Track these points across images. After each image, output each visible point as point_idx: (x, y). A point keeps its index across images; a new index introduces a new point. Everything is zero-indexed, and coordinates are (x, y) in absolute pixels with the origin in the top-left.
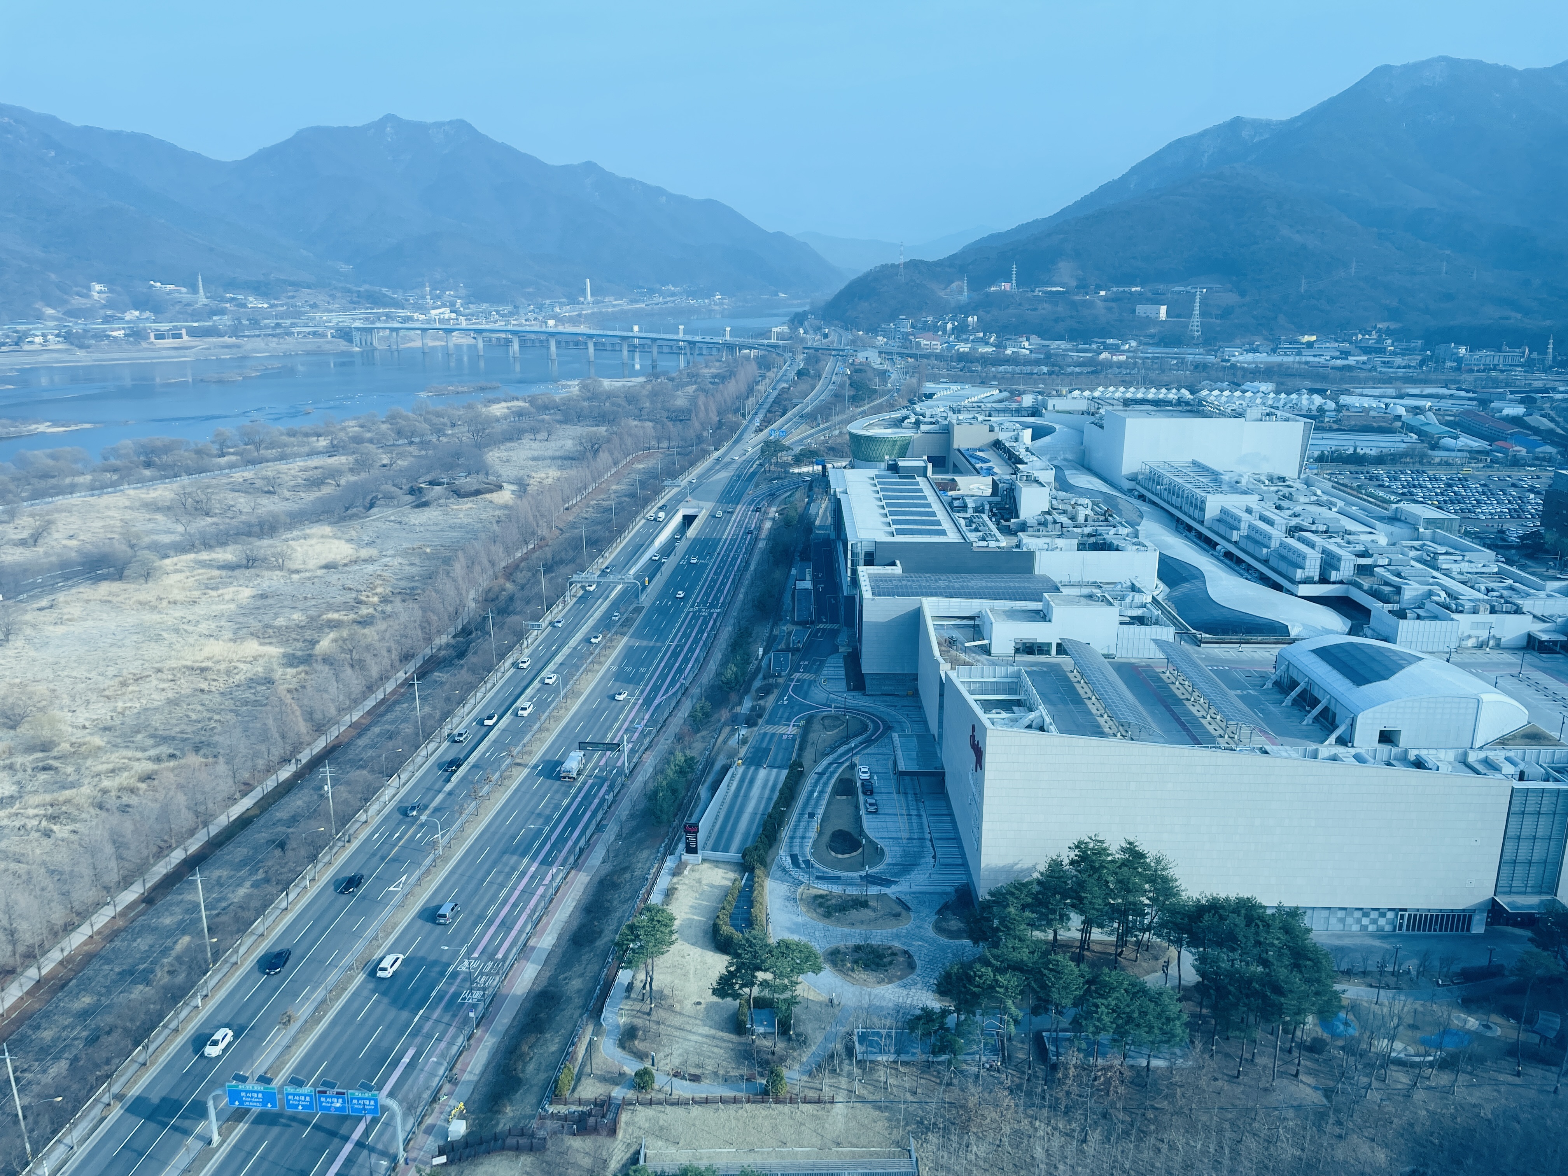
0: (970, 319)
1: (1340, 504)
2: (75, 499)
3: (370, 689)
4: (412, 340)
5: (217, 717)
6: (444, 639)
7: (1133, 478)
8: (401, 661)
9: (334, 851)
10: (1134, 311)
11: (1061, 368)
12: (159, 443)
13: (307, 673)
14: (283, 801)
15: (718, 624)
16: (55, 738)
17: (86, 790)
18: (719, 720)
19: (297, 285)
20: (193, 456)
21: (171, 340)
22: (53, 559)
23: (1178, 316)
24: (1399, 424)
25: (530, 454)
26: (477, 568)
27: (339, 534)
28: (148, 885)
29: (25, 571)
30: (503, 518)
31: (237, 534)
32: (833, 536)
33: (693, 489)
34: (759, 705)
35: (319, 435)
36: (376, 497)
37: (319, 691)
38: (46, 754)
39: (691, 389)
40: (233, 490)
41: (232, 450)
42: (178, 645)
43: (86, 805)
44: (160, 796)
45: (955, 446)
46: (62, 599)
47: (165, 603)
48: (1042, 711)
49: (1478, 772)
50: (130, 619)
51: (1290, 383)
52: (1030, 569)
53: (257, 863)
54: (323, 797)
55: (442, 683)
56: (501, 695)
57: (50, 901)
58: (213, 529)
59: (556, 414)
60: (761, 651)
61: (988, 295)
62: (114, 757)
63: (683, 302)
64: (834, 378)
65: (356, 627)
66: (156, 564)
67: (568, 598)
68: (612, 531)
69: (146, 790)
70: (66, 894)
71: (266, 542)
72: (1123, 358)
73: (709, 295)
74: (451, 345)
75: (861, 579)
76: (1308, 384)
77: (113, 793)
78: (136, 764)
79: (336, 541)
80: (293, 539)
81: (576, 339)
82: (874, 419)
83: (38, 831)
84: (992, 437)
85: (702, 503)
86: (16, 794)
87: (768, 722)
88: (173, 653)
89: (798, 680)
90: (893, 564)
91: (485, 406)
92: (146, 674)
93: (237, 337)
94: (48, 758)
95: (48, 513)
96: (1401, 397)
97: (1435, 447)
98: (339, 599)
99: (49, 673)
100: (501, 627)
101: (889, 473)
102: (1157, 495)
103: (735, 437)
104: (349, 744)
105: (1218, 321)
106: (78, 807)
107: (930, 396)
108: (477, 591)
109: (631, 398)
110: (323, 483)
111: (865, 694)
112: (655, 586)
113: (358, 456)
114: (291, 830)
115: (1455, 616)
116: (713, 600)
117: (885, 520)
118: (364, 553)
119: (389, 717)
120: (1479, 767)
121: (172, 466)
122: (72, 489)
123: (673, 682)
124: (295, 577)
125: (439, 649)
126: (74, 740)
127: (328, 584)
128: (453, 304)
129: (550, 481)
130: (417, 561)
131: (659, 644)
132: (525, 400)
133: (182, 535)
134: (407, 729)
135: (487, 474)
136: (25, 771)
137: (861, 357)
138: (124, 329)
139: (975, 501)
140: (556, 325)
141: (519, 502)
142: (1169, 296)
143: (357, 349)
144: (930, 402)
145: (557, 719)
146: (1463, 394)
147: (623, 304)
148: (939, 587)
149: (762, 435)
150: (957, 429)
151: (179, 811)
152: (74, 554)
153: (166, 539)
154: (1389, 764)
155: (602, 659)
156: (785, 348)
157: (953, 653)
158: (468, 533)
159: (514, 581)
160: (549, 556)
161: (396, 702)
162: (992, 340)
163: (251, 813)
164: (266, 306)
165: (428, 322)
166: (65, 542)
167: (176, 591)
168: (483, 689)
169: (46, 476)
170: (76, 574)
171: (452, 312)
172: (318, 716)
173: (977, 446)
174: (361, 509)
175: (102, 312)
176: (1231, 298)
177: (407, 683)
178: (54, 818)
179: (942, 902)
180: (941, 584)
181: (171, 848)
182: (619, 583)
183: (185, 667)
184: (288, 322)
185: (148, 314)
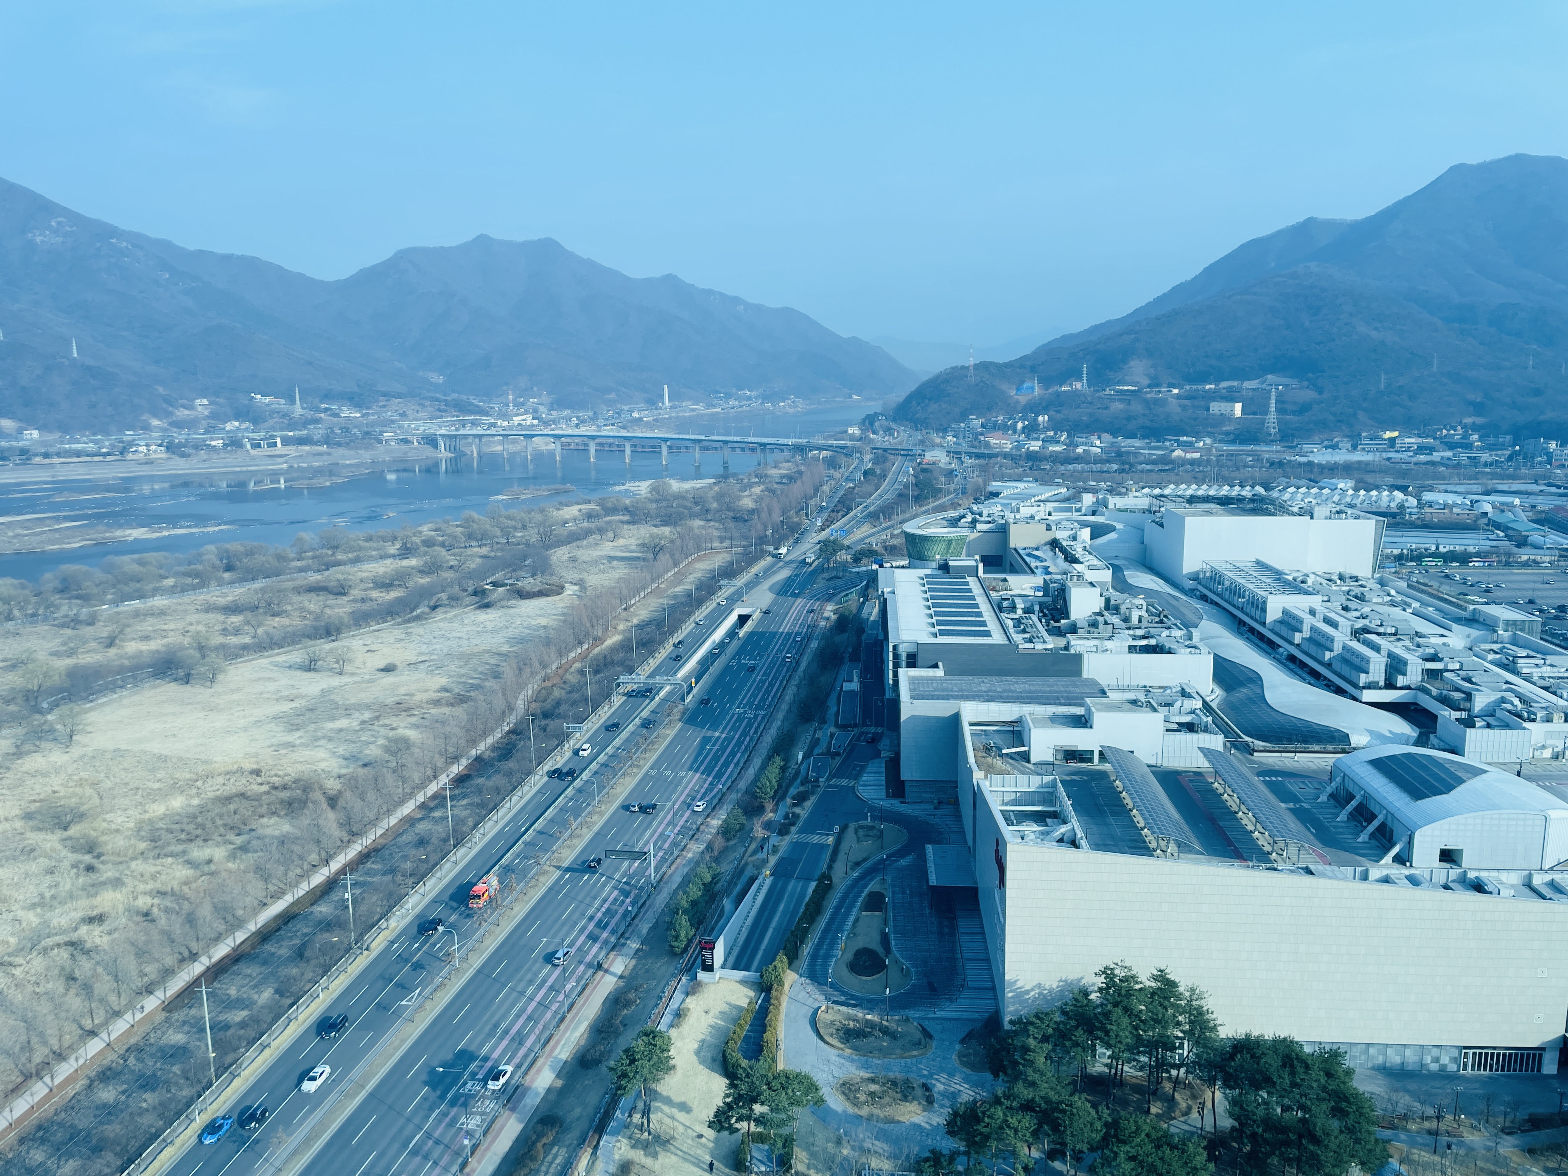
0: (1040, 418)
1: (1415, 605)
2: (157, 602)
4: (494, 446)
6: (489, 742)
7: (1195, 577)
9: (350, 961)
10: (1208, 409)
11: (1132, 465)
12: (242, 549)
15: (763, 726)
16: (100, 838)
19: (387, 395)
20: (272, 559)
21: (267, 449)
22: (126, 661)
23: (1254, 413)
24: (1485, 521)
29: (96, 672)
31: (302, 636)
33: (750, 589)
34: (794, 812)
35: (394, 539)
36: (441, 598)
39: (757, 490)
40: (305, 593)
41: (310, 554)
45: (1011, 545)
48: (1075, 825)
49: (1543, 897)
51: (1370, 479)
52: (1078, 673)
56: (536, 800)
58: (282, 630)
59: (624, 515)
60: (801, 755)
61: (1059, 394)
63: (758, 406)
64: (900, 479)
66: (222, 667)
67: (614, 700)
68: (664, 633)
72: (1196, 455)
73: (784, 398)
74: (530, 450)
75: (902, 681)
76: (1390, 480)
81: (650, 443)
82: (931, 518)
84: (1048, 536)
85: (757, 603)
87: (801, 831)
90: (936, 666)
91: (557, 509)
93: (329, 445)
95: (127, 617)
96: (1487, 493)
97: (1522, 542)
101: (939, 573)
102: (1218, 595)
103: (797, 536)
105: (1296, 418)
107: (997, 495)
108: (528, 692)
109: (698, 499)
110: (394, 585)
111: (903, 800)
112: (701, 687)
113: (428, 559)
115: (1526, 725)
116: (759, 702)
117: (930, 620)
120: (1546, 891)
121: (251, 570)
122: (155, 592)
123: (711, 787)
128: (535, 411)
132: (596, 503)
133: (251, 636)
135: (549, 575)
137: (928, 457)
138: (222, 438)
139: (1024, 602)
141: (579, 604)
142: (1244, 393)
143: (441, 454)
144: (993, 501)
145: (590, 826)
146: (1553, 490)
147: (700, 408)
148: (978, 691)
149: (824, 534)
150: (1013, 528)
151: (205, 918)
153: (236, 640)
154: (1446, 887)
155: (641, 762)
156: (854, 449)
157: (989, 759)
160: (601, 657)
162: (1063, 438)
164: (358, 415)
165: (510, 428)
169: (132, 580)
171: (534, 418)
172: (354, 819)
173: (1033, 545)
174: (426, 610)
175: (204, 423)
176: (1309, 395)
179: (967, 1031)
180: (981, 687)
181: (195, 956)
182: (667, 685)
185: (246, 424)
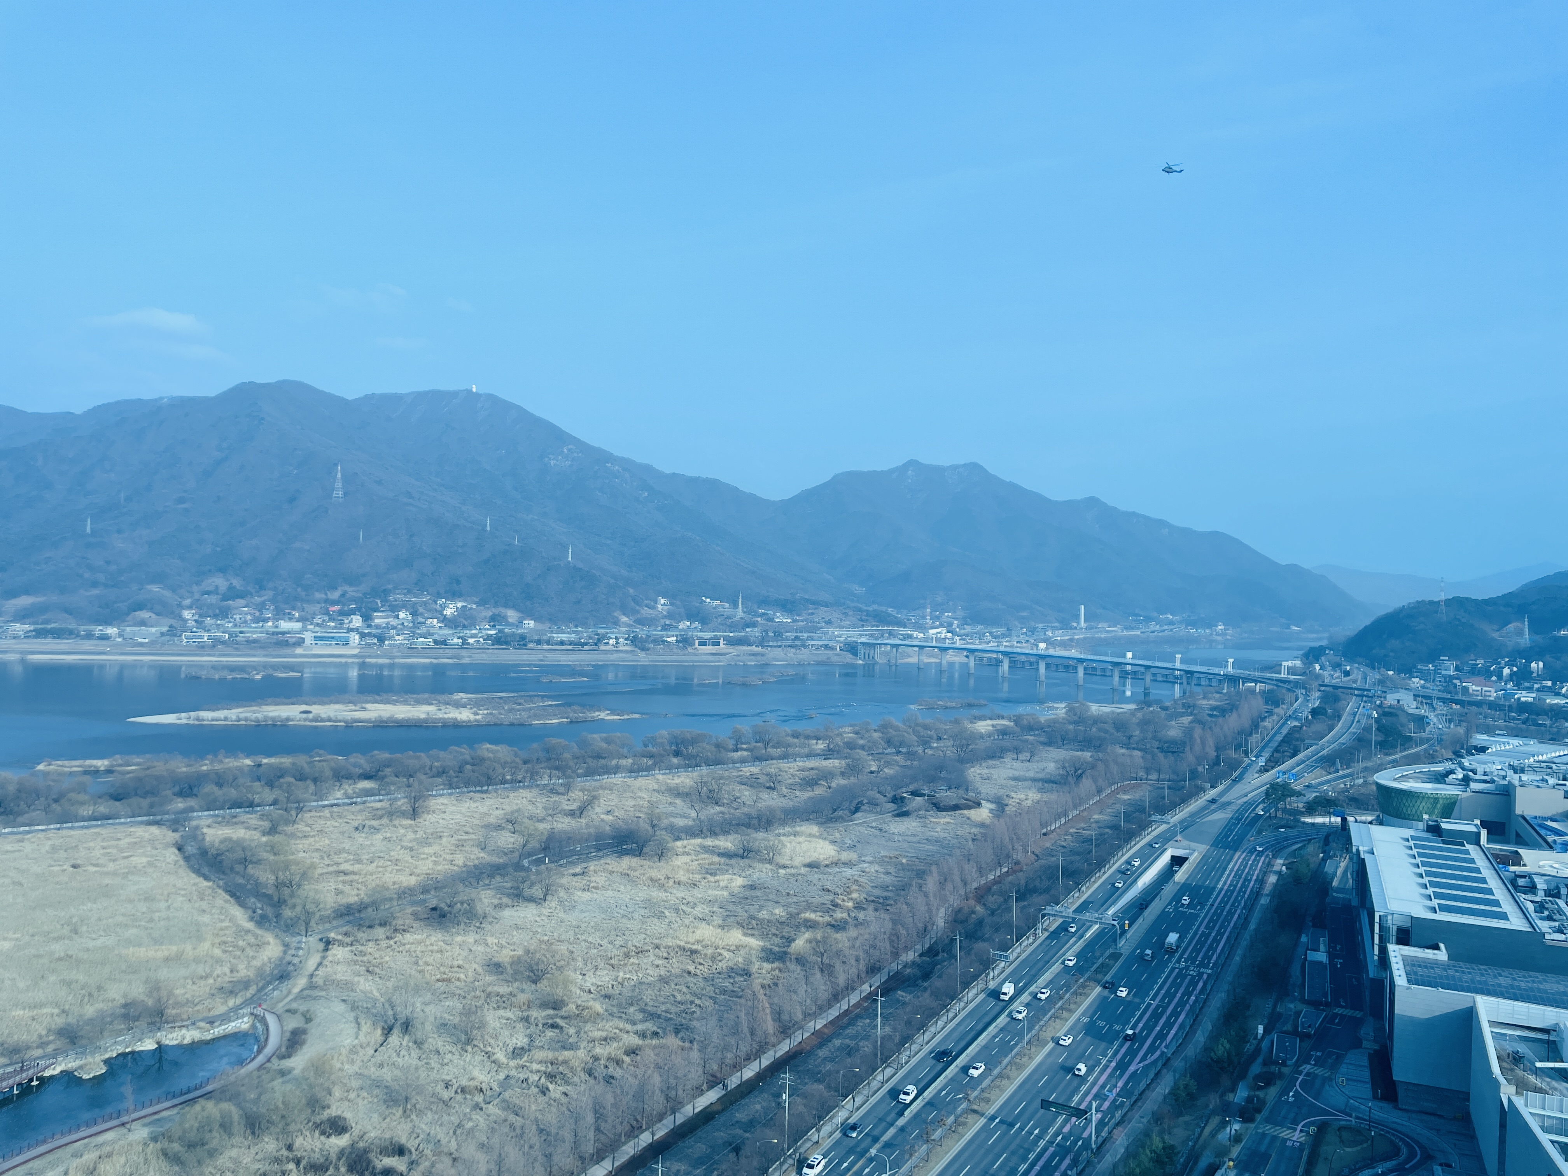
0: (1533, 665)
2: (617, 779)
3: (836, 997)
4: (909, 656)
5: (698, 1002)
6: (910, 956)
8: (867, 972)
9: (784, 1168)
12: (688, 736)
13: (780, 971)
14: (743, 1102)
15: (1209, 987)
16: (565, 998)
17: (581, 1053)
18: (1207, 1106)
19: (817, 603)
20: (713, 749)
21: (711, 647)
22: (592, 830)
25: (1011, 773)
26: (949, 886)
27: (825, 835)
28: (617, 1164)
29: (569, 838)
30: (979, 837)
31: (738, 825)
32: (1355, 902)
33: (1186, 826)
34: (1258, 1097)
35: (818, 739)
36: (861, 802)
37: (789, 991)
38: (556, 1012)
39: (1187, 720)
40: (741, 783)
41: (744, 746)
42: (676, 925)
43: (578, 1069)
44: (640, 1072)
45: (1518, 811)
46: (592, 868)
47: (671, 882)
50: (642, 893)
53: (712, 1165)
54: (780, 1106)
55: (904, 1004)
56: (962, 1028)
57: (536, 1160)
58: (718, 818)
59: (1039, 735)
60: (1261, 1029)
61: (1558, 639)
62: (608, 1025)
63: (1181, 631)
64: (1357, 720)
65: (829, 930)
66: (669, 845)
67: (1039, 931)
68: (1090, 864)
69: (630, 1065)
70: (548, 1156)
71: (761, 835)
73: (1211, 625)
74: (944, 662)
75: (1393, 960)
77: (602, 1062)
78: (625, 1036)
79: (821, 841)
80: (784, 835)
81: (1065, 662)
82: (1409, 770)
83: (537, 1086)
85: (1193, 845)
86: (526, 1047)
87: (1268, 1120)
88: (671, 931)
89: (1308, 1074)
90: (1437, 948)
91: (972, 722)
92: (646, 948)
93: (763, 647)
94: (556, 1016)
95: (596, 789)
98: (818, 900)
99: (571, 935)
100: (968, 953)
101: (1429, 835)
103: (1235, 775)
104: (810, 1053)
106: (572, 1070)
107: (1483, 750)
108: (947, 910)
109: (1120, 724)
110: (817, 784)
111: (1396, 1107)
112: (1136, 931)
113: (849, 761)
114: (748, 1135)
116: (1203, 959)
117: (1425, 891)
118: (845, 856)
119: (850, 1031)
121: (695, 757)
122: (616, 770)
123: (1152, 1049)
124: (782, 872)
125: (905, 967)
126: (579, 1003)
127: (809, 883)
128: (950, 625)
129: (1029, 803)
130: (892, 870)
131: (1137, 1000)
132: (1010, 720)
133: (694, 820)
134: (866, 1047)
135: (967, 790)
136: (537, 1025)
137: (1391, 699)
138: (676, 636)
139: (1546, 882)
140: (1047, 648)
141: (996, 822)
143: (861, 662)
144: (1481, 757)
145: (1020, 1067)
147: (1118, 631)
148: (1499, 985)
149: (1268, 776)
150: (1519, 791)
151: (653, 1092)
152: (608, 828)
153: (680, 822)
155: (1072, 1006)
156: (1297, 684)
157: (1519, 1072)
158: (943, 847)
159: (984, 905)
160: (1023, 882)
161: (858, 1017)
163: (715, 1108)
164: (789, 621)
165: (926, 640)
166: (602, 816)
167: (681, 872)
168: (945, 1018)
169: (599, 757)
170: (607, 846)
171: (948, 632)
172: (785, 1017)
173: (1549, 814)
174: (847, 812)
175: (662, 621)
177: (870, 997)
178: (552, 1077)
180: (1501, 980)
181: (641, 1129)
182: (1096, 923)
183: (679, 947)
184: (806, 635)
185: (696, 624)
